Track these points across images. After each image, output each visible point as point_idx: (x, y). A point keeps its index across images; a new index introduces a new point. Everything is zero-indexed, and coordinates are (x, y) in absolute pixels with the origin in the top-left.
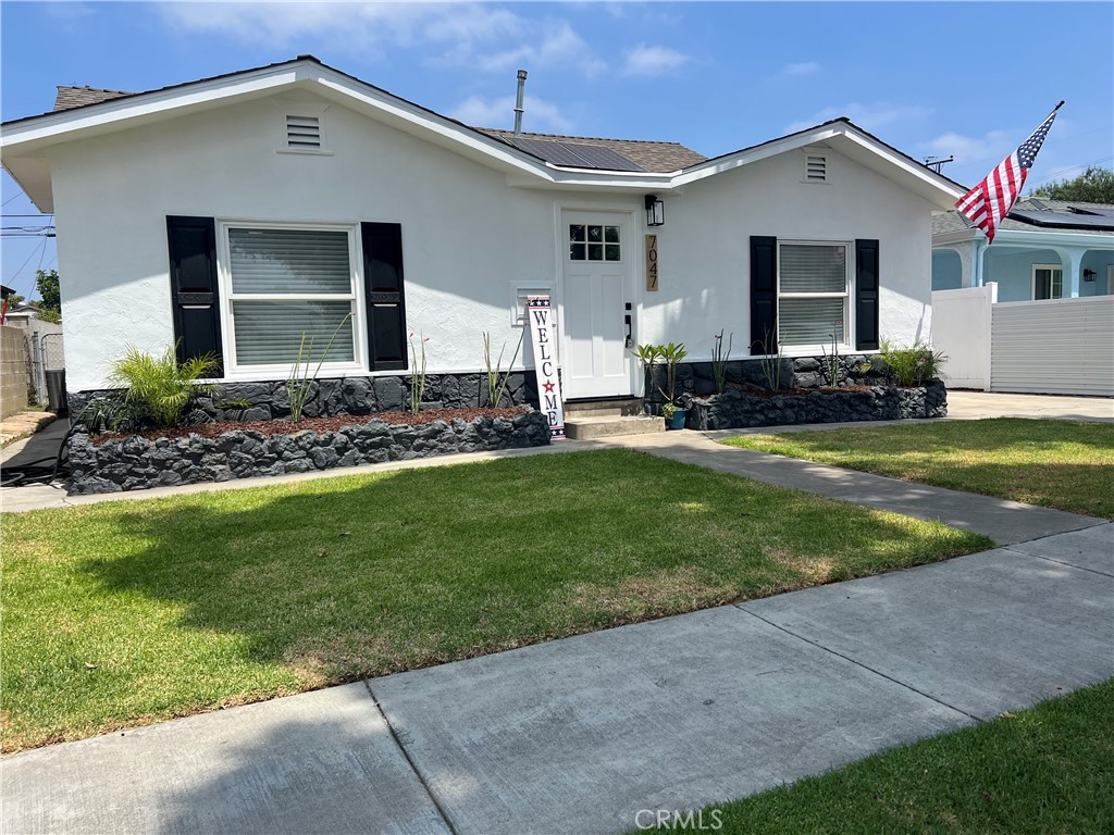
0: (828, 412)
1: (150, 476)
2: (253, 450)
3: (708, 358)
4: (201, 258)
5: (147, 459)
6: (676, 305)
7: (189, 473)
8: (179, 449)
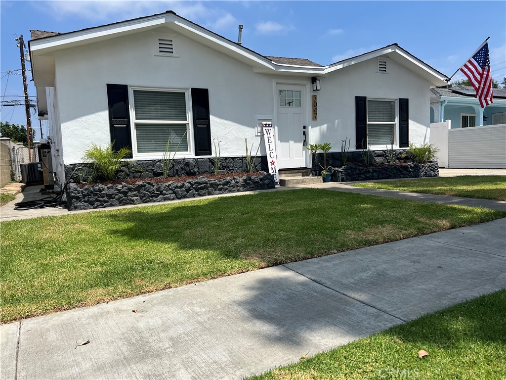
0: (390, 174)
1: (105, 202)
2: (150, 190)
3: (340, 151)
4: (122, 103)
5: (104, 194)
6: (325, 127)
7: (122, 200)
8: (117, 189)
